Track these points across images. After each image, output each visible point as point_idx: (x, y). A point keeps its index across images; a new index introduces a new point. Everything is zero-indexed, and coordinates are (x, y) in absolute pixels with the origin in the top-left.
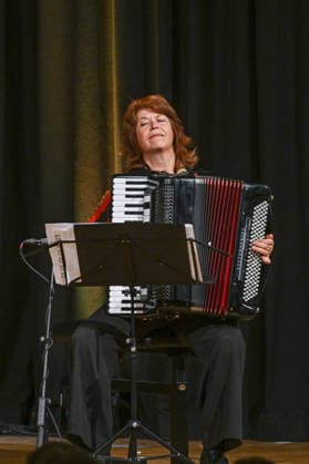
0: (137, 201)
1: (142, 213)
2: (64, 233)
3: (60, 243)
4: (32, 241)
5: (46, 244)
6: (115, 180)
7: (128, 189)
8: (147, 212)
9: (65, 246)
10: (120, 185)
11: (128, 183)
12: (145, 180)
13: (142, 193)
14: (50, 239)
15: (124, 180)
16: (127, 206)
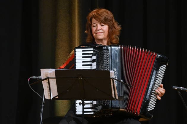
0: (89, 59)
1: (91, 65)
2: (50, 73)
3: (48, 79)
4: (34, 77)
5: (41, 79)
6: (77, 50)
7: (83, 54)
8: (94, 64)
9: (50, 80)
10: (79, 52)
11: (83, 51)
12: (92, 49)
13: (91, 55)
14: (43, 77)
15: (81, 50)
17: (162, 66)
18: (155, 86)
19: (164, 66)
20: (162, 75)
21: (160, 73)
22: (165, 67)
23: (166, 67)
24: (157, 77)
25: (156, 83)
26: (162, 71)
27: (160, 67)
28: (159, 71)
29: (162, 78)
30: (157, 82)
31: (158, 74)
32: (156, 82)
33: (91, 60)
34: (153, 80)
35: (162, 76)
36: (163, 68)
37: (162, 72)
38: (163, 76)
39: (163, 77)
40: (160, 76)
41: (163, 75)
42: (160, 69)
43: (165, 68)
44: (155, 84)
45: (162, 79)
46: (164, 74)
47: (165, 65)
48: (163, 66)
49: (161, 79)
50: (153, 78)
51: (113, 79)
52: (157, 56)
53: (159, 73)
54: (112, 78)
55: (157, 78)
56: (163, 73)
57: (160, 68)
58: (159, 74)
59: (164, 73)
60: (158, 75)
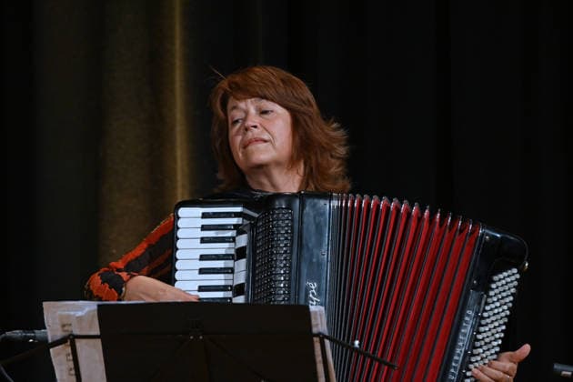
1: (230, 271)
6: (183, 212)
7: (204, 228)
8: (242, 265)
10: (190, 220)
11: (205, 216)
12: (239, 209)
15: (199, 211)
16: (203, 258)
17: (501, 273)
18: (475, 352)
19: (509, 273)
20: (505, 307)
21: (495, 299)
22: (513, 278)
23: (518, 276)
24: (485, 315)
25: (479, 340)
26: (504, 294)
27: (496, 278)
28: (492, 293)
29: (506, 320)
30: (485, 335)
31: (487, 304)
32: (480, 337)
33: (233, 252)
34: (467, 330)
35: (503, 311)
36: (509, 280)
37: (503, 298)
38: (508, 313)
39: (506, 316)
40: (496, 311)
41: (509, 309)
42: (494, 286)
43: (517, 280)
44: (478, 344)
45: (505, 324)
46: (510, 305)
47: (515, 271)
48: (505, 274)
49: (500, 325)
50: (466, 322)
51: (322, 337)
52: (483, 234)
53: (489, 300)
54: (318, 335)
55: (483, 318)
56: (507, 300)
57: (494, 282)
58: (493, 306)
59: (511, 298)
60: (488, 308)
